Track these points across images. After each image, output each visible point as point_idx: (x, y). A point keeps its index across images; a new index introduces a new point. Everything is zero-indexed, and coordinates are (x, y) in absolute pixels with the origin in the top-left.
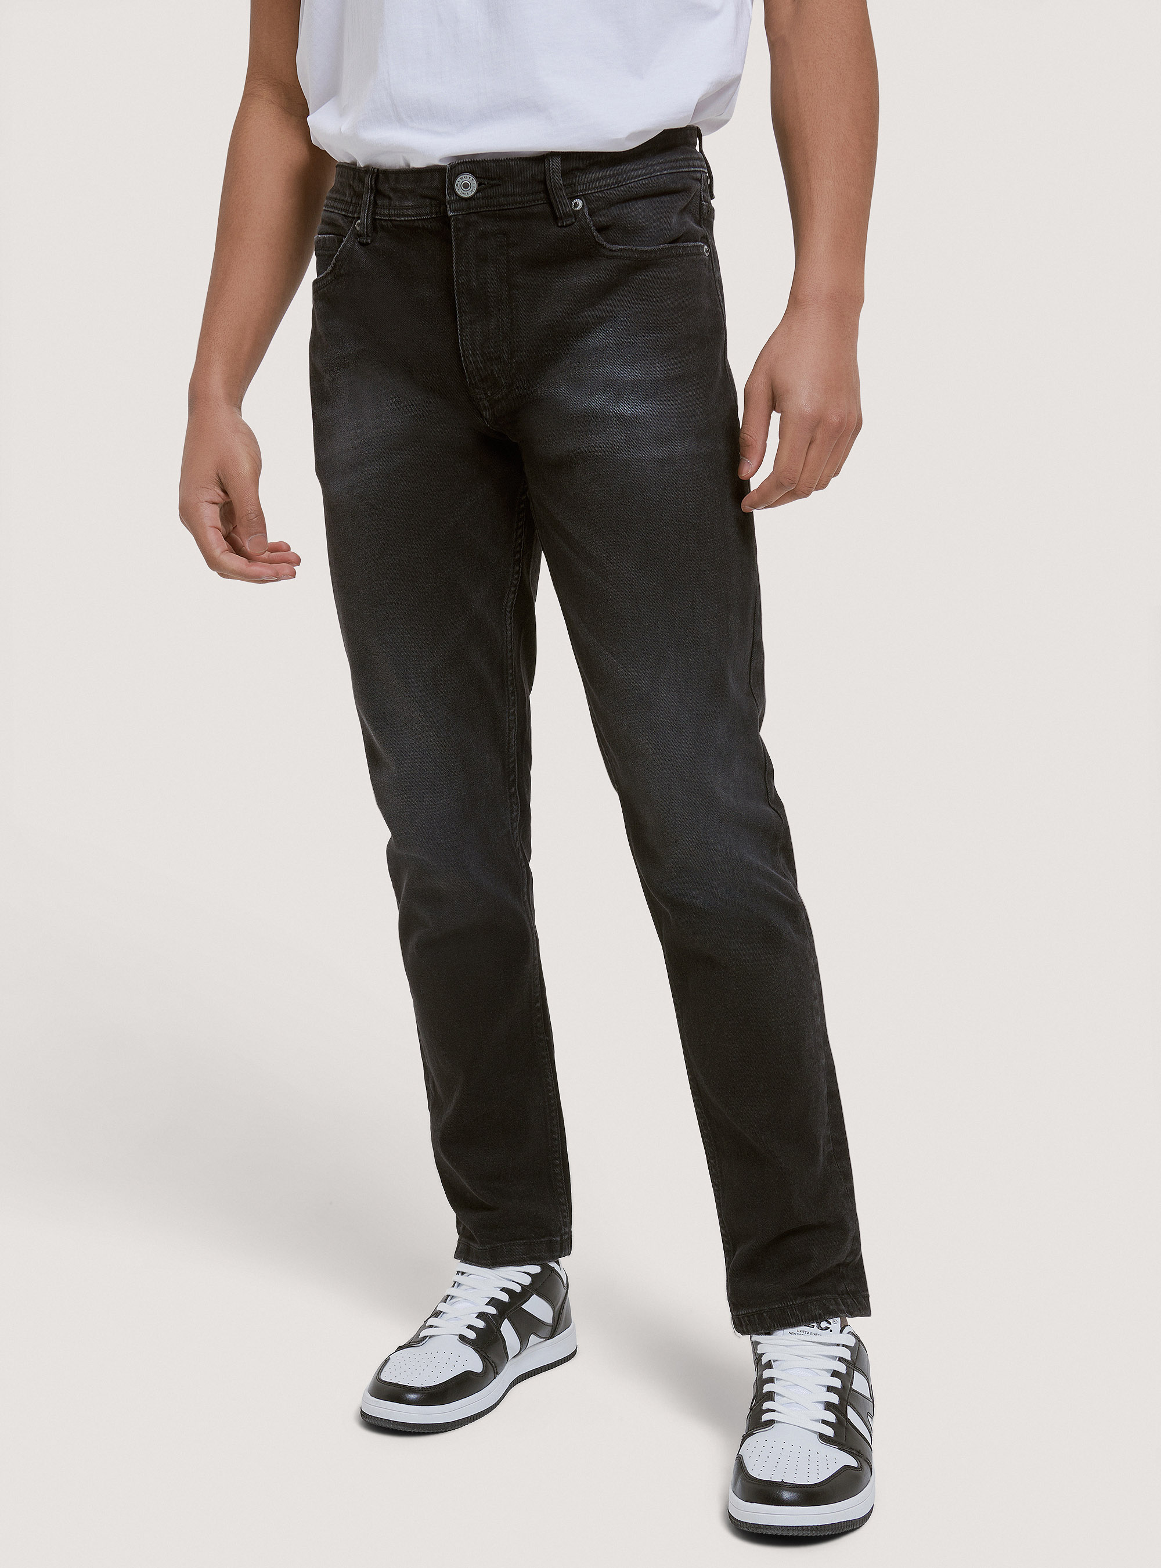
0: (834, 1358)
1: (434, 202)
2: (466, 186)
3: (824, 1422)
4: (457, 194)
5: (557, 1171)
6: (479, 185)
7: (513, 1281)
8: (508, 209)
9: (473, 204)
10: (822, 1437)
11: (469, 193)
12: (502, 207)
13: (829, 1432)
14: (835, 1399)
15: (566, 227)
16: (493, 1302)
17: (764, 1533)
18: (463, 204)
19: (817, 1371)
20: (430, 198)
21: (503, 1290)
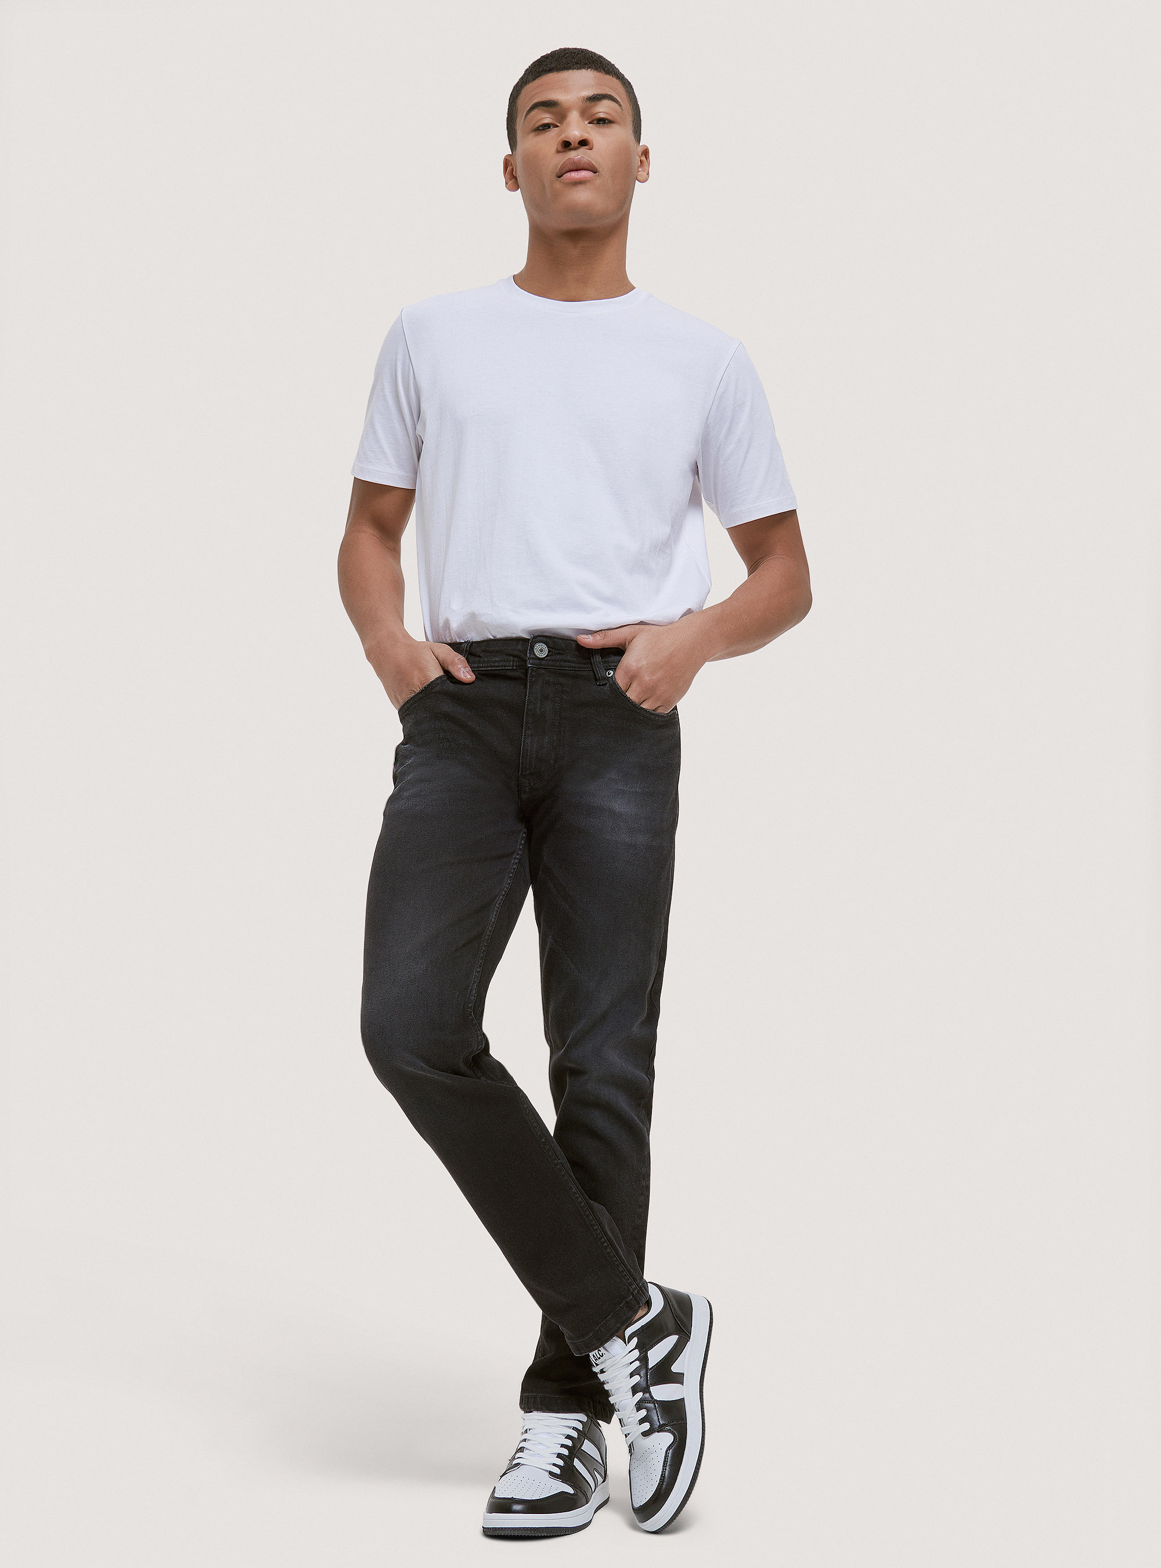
0: (570, 1427)
1: (516, 659)
2: (541, 650)
3: (554, 1465)
4: (534, 654)
5: (609, 1250)
6: (549, 652)
7: (631, 1363)
8: (566, 670)
9: (543, 662)
10: (551, 1473)
11: (543, 655)
12: (561, 668)
13: (557, 1471)
14: (565, 1452)
15: (601, 686)
16: (635, 1390)
17: (503, 1534)
18: (537, 662)
19: (556, 1435)
20: (515, 656)
21: (632, 1375)
